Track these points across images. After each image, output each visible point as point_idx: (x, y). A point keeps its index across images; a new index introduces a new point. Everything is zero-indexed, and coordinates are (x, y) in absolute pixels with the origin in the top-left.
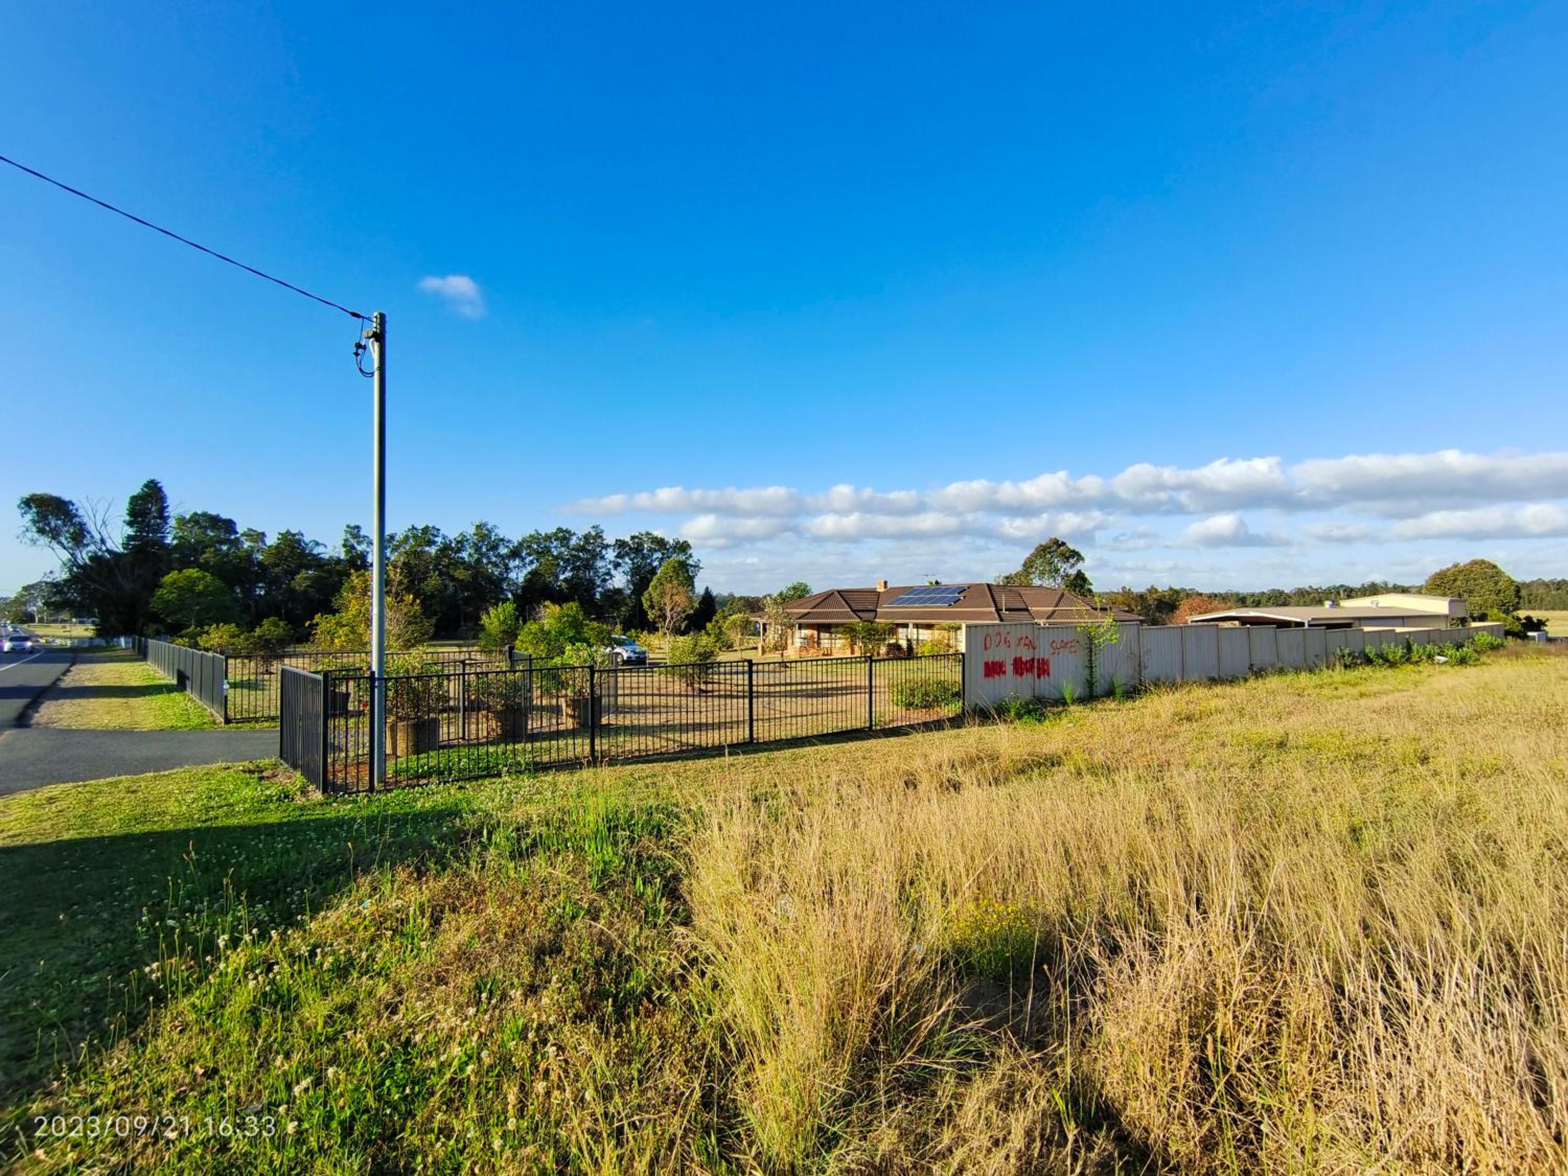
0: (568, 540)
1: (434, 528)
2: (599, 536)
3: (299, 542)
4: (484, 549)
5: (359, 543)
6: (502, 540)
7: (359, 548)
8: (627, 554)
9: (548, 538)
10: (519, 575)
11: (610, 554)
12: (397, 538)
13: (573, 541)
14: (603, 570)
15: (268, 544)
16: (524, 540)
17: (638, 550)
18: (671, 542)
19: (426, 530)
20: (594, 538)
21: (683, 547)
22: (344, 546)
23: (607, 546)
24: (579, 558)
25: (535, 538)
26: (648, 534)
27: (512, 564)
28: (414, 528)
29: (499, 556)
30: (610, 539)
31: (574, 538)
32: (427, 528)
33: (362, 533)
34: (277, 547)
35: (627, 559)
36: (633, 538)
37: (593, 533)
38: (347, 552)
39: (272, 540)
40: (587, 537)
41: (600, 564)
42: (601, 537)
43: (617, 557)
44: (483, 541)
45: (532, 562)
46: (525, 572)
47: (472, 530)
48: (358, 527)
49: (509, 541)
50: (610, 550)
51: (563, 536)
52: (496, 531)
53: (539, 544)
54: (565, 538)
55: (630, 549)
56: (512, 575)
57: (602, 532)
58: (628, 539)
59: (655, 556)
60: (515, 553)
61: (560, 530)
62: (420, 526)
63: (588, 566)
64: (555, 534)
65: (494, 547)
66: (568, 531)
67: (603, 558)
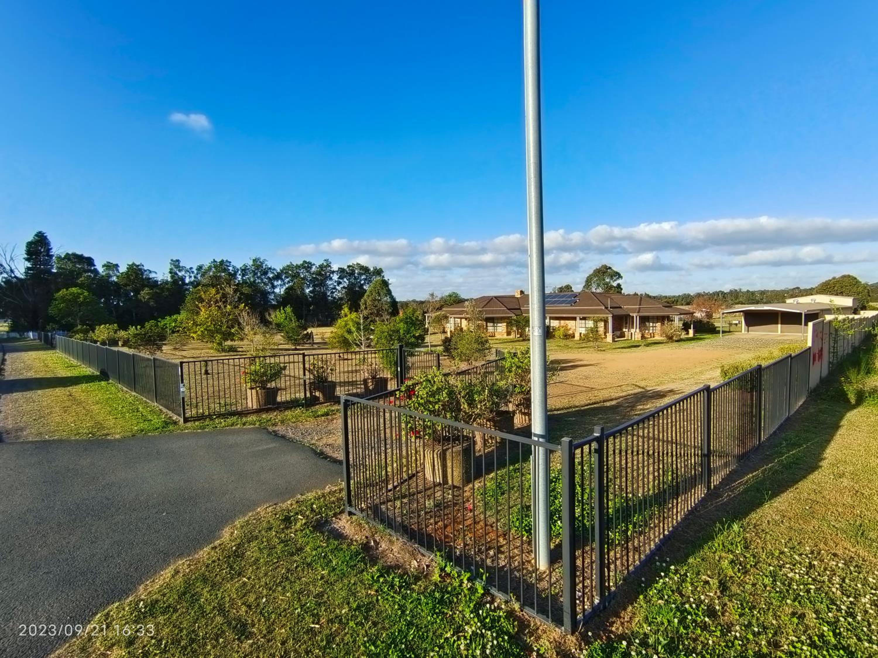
0: (311, 268)
1: (227, 261)
2: (329, 266)
3: (140, 270)
4: (259, 274)
5: (180, 271)
6: (270, 268)
7: (180, 274)
8: (346, 277)
9: (298, 267)
10: (280, 290)
11: (335, 277)
12: (204, 268)
13: (314, 269)
14: (332, 286)
15: (121, 272)
16: (284, 269)
17: (352, 273)
18: (372, 269)
19: (222, 262)
20: (326, 267)
21: (378, 272)
22: (170, 273)
23: (333, 272)
24: (317, 279)
25: (290, 267)
26: (358, 264)
27: (276, 283)
28: (215, 261)
29: (269, 278)
30: (335, 267)
31: (314, 267)
32: (223, 261)
33: (181, 265)
34: (127, 273)
35: (345, 280)
36: (349, 267)
37: (325, 264)
38: (172, 277)
39: (123, 269)
40: (321, 267)
41: (329, 282)
42: (330, 266)
43: (339, 278)
44: (258, 269)
45: (289, 282)
46: (285, 288)
47: (251, 263)
48: (178, 261)
49: (274, 269)
50: (335, 274)
51: (307, 266)
52: (266, 263)
53: (292, 271)
54: (308, 267)
55: (347, 273)
56: (277, 290)
57: (330, 263)
58: (346, 268)
59: (362, 278)
60: (278, 277)
61: (305, 262)
62: (218, 260)
63: (322, 284)
64: (302, 265)
65: (265, 273)
66: (309, 263)
67: (331, 279)
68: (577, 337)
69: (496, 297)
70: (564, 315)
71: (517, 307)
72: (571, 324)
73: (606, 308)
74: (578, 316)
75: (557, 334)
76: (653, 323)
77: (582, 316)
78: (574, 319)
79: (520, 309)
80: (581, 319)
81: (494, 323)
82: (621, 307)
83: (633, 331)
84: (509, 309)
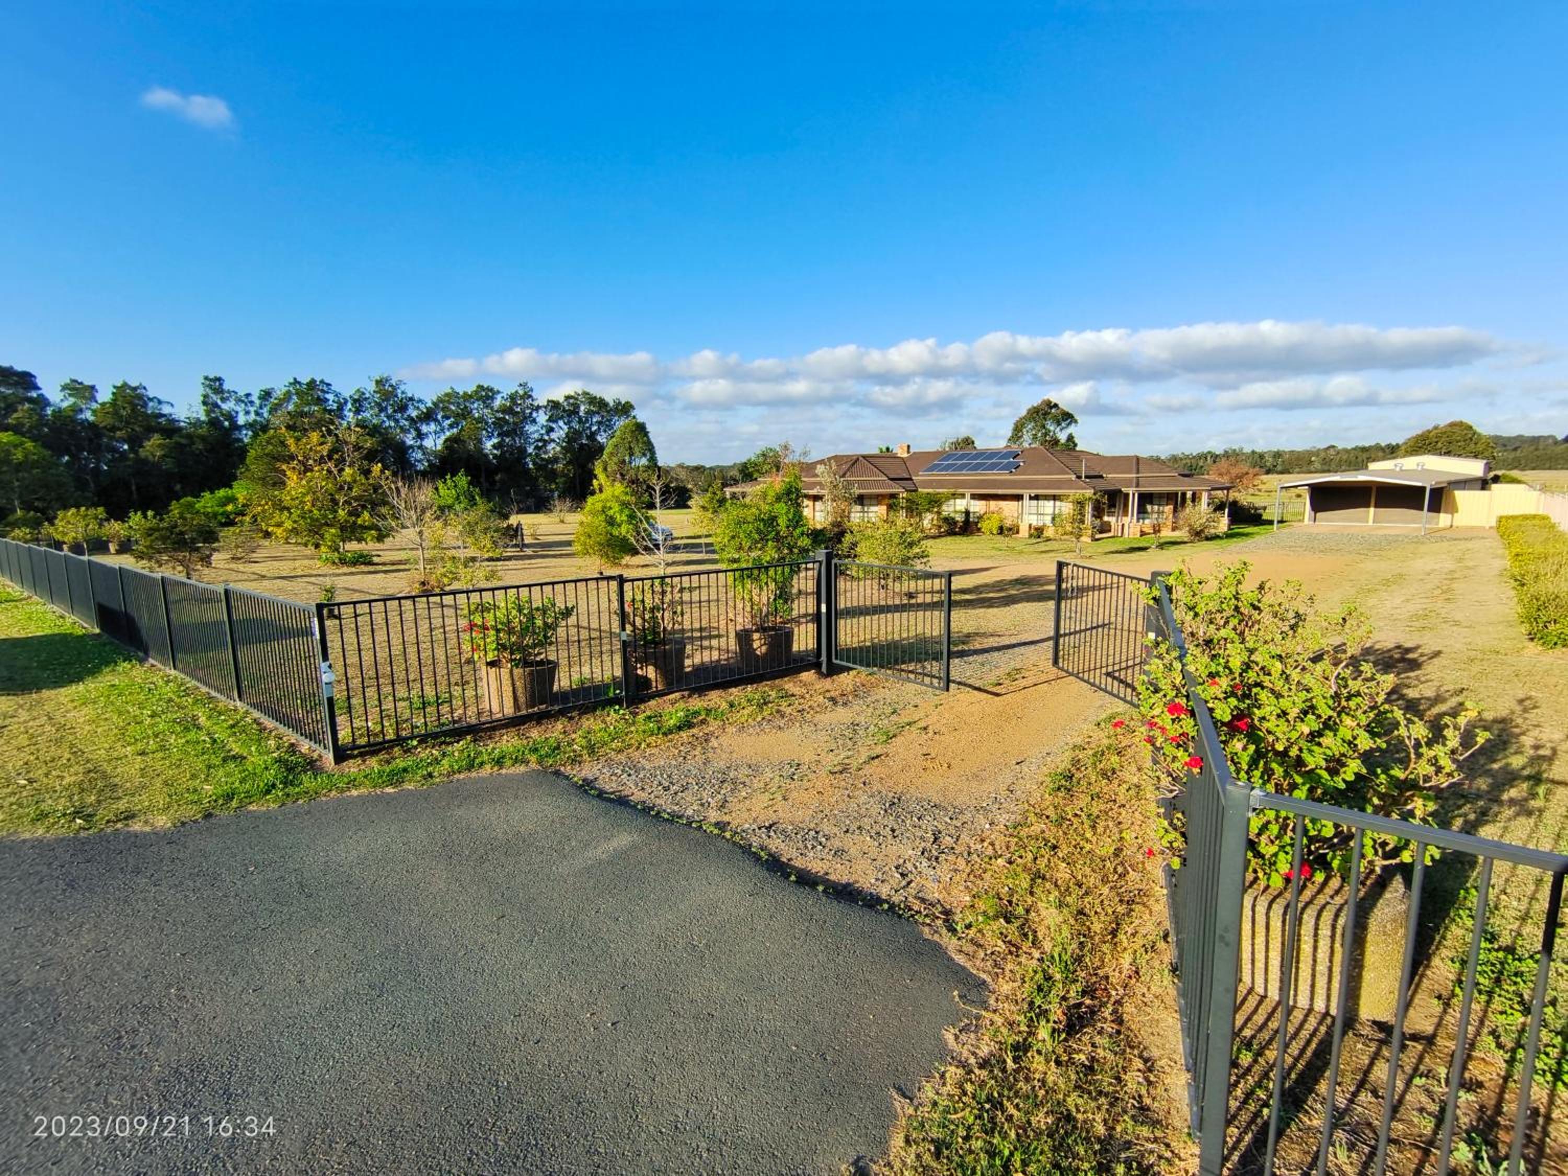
0: (492, 398)
1: (322, 382)
2: (527, 396)
3: (140, 397)
4: (390, 411)
5: (224, 400)
6: (411, 399)
7: (225, 407)
8: (562, 418)
9: (467, 397)
10: (435, 441)
11: (542, 418)
12: (274, 395)
13: (498, 402)
14: (536, 436)
15: (100, 401)
16: (440, 400)
17: (573, 412)
18: (612, 404)
19: (312, 384)
20: (522, 397)
21: (625, 409)
22: (204, 403)
23: (538, 408)
24: (507, 422)
25: (452, 396)
26: (585, 393)
27: (424, 429)
28: (296, 382)
29: (410, 419)
30: (541, 399)
31: (499, 397)
32: (313, 381)
33: (226, 387)
34: (114, 403)
35: (561, 423)
36: (568, 398)
37: (521, 392)
38: (208, 413)
39: (105, 395)
40: (513, 397)
41: (530, 428)
42: (530, 396)
43: (548, 421)
44: (387, 400)
45: (451, 426)
46: (443, 438)
47: (372, 387)
48: (219, 379)
49: (420, 401)
50: (541, 412)
51: (485, 395)
52: (402, 387)
53: (458, 405)
54: (488, 397)
55: (564, 411)
56: (428, 443)
57: (532, 390)
58: (561, 400)
59: (595, 420)
60: (428, 416)
61: (481, 387)
62: (305, 380)
63: (516, 431)
64: (476, 392)
65: (403, 408)
66: (490, 390)
67: (534, 421)
68: (1024, 532)
69: (864, 457)
70: (1000, 492)
71: (905, 476)
72: (1009, 507)
73: (1079, 477)
74: (1026, 493)
75: (984, 525)
76: (1159, 505)
77: (1033, 492)
78: (1019, 498)
79: (911, 479)
80: (1031, 498)
81: (862, 504)
82: (1101, 477)
83: (1126, 520)
84: (892, 479)
